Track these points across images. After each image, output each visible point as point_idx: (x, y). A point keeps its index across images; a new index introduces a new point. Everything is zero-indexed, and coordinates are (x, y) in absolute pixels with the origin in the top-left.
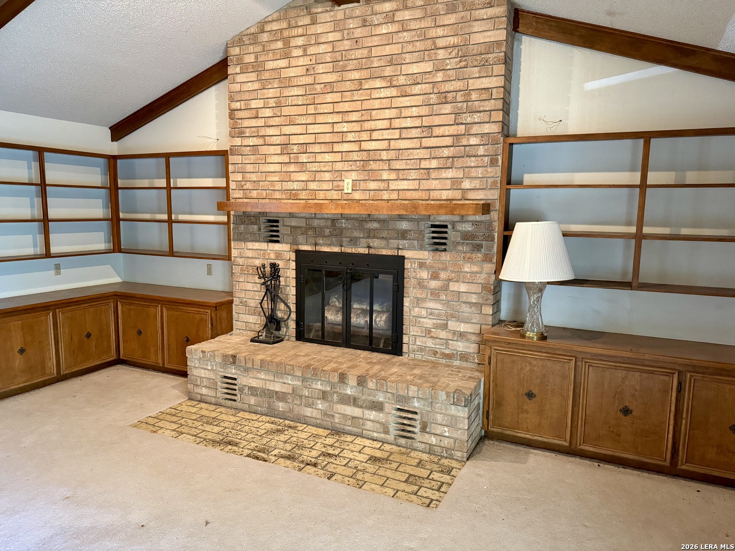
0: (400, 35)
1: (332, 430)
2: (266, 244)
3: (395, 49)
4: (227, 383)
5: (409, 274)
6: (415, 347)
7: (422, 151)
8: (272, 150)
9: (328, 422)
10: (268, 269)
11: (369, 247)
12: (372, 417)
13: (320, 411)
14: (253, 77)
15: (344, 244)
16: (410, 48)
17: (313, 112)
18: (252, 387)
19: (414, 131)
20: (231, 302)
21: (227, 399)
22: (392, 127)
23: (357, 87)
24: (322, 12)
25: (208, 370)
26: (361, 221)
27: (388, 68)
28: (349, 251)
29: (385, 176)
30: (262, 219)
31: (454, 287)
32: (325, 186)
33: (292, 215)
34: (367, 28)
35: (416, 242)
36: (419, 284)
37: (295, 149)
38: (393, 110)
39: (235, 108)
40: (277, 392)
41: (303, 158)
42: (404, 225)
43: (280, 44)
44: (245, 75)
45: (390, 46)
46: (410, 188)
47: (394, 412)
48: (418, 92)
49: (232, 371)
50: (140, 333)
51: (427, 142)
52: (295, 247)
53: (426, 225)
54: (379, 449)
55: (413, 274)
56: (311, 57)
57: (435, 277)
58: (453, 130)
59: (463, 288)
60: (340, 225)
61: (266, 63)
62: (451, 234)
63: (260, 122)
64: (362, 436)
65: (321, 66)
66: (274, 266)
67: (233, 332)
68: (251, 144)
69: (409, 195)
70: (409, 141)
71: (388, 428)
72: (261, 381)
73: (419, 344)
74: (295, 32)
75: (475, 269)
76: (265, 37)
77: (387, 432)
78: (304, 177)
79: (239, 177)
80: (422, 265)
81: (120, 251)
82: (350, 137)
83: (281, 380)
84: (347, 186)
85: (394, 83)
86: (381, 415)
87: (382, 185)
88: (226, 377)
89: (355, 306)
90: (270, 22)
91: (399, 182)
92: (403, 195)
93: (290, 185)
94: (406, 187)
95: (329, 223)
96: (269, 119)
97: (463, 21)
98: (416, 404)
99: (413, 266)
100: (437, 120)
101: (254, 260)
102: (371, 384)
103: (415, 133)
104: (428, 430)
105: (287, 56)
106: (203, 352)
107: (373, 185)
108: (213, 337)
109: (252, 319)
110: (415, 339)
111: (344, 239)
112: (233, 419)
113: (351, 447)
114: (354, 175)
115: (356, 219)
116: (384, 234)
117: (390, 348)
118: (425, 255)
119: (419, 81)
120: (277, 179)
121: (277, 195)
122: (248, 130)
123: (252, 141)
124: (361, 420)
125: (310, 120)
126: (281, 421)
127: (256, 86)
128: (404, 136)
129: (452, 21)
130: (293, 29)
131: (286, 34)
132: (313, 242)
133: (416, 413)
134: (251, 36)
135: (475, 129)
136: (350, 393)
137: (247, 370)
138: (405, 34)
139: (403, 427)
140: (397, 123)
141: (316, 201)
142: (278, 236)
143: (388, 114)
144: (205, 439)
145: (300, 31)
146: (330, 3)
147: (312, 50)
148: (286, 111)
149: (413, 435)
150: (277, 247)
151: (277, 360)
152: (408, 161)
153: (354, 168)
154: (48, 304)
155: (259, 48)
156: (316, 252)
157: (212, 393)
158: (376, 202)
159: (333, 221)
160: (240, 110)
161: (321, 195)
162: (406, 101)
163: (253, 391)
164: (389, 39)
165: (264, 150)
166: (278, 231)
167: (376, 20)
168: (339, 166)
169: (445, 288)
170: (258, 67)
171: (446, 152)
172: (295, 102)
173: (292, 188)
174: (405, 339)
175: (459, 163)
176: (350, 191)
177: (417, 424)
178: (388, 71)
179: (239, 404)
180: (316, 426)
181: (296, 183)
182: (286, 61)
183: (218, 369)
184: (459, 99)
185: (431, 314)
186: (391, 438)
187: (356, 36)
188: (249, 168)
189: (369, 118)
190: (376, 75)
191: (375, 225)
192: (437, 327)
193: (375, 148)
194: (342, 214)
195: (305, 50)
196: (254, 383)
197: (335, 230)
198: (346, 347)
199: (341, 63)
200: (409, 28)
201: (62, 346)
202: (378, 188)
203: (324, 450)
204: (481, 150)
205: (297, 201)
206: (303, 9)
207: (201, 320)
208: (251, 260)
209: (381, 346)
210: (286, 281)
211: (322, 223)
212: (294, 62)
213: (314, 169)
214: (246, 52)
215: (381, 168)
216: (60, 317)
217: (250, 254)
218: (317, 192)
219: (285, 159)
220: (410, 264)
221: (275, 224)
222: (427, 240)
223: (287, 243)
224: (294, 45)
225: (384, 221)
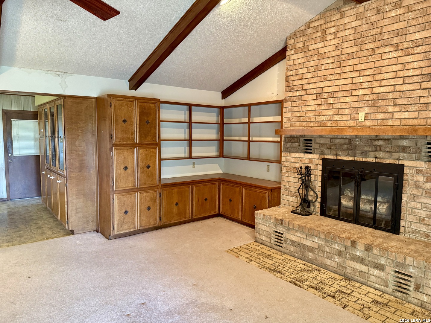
0: (406, 15)
1: (345, 277)
2: (303, 154)
3: (401, 25)
4: (277, 236)
5: (408, 177)
6: (410, 230)
7: (421, 91)
8: (310, 97)
9: (342, 271)
10: (304, 170)
11: (376, 158)
12: (375, 274)
13: (337, 263)
14: (301, 55)
15: (357, 155)
16: (413, 22)
17: (339, 72)
18: (292, 241)
19: (415, 78)
20: (280, 188)
21: (277, 245)
22: (398, 77)
23: (371, 53)
24: (348, 10)
25: (266, 226)
26: (370, 140)
27: (395, 38)
28: (361, 159)
29: (390, 109)
30: (302, 139)
32: (345, 118)
33: (321, 137)
34: (380, 15)
35: (414, 155)
36: (416, 185)
37: (326, 95)
38: (398, 65)
39: (290, 75)
40: (308, 246)
42: (405, 143)
44: (297, 55)
45: (397, 24)
46: (411, 117)
47: (393, 273)
48: (420, 52)
49: (280, 229)
50: (230, 201)
51: (426, 85)
52: (322, 157)
53: (423, 143)
54: (380, 296)
55: (411, 178)
56: (339, 39)
57: (429, 180)
60: (355, 143)
61: (310, 46)
63: (305, 82)
64: (367, 285)
65: (346, 43)
66: (307, 168)
67: (281, 206)
68: (298, 95)
69: (409, 122)
70: (411, 85)
71: (387, 283)
72: (298, 238)
73: (413, 227)
74: (329, 25)
76: (310, 31)
77: (386, 285)
78: (330, 112)
79: (289, 115)
80: (418, 172)
81: (223, 157)
82: (365, 85)
83: (311, 239)
84: (361, 117)
85: (400, 47)
86: (383, 273)
87: (388, 116)
88: (276, 232)
89: (363, 197)
90: (313, 21)
91: (402, 113)
92: (404, 122)
93: (321, 118)
94: (407, 117)
95: (347, 141)
96: (310, 79)
98: (412, 270)
99: (411, 172)
101: (295, 164)
102: (375, 251)
103: (415, 79)
104: (421, 290)
105: (324, 40)
106: (264, 215)
108: (269, 207)
109: (292, 199)
110: (411, 224)
111: (357, 152)
112: (280, 257)
113: (359, 290)
114: (366, 110)
115: (367, 139)
116: (389, 149)
117: (390, 228)
118: (421, 164)
119: (421, 44)
120: (312, 114)
121: (312, 124)
122: (296, 87)
123: (298, 94)
124: (366, 274)
125: (337, 77)
126: (310, 264)
128: (406, 82)
130: (328, 24)
131: (323, 27)
132: (335, 153)
133: (411, 277)
134: (301, 32)
136: (359, 255)
137: (289, 229)
138: (410, 14)
139: (399, 285)
140: (401, 74)
141: (338, 127)
142: (311, 150)
143: (394, 68)
144: (264, 267)
145: (333, 24)
146: (354, 3)
147: (340, 34)
148: (321, 73)
149: (408, 292)
150: (310, 156)
151: (309, 226)
152: (410, 99)
153: (366, 105)
154: (190, 182)
155: (306, 38)
156: (336, 160)
157: (268, 240)
158: (382, 127)
159: (350, 140)
160: (292, 75)
161: (342, 123)
162: (409, 59)
163: (293, 243)
164: (397, 19)
165: (305, 98)
166: (311, 146)
167: (387, 8)
168: (356, 105)
170: (305, 49)
172: (328, 67)
173: (322, 120)
174: (402, 223)
176: (363, 120)
177: (412, 284)
178: (396, 40)
179: (284, 249)
180: (334, 272)
181: (325, 116)
182: (323, 43)
183: (272, 226)
185: (425, 207)
186: (390, 290)
187: (372, 21)
188: (296, 109)
189: (379, 72)
190: (386, 44)
191: (381, 143)
192: (429, 217)
193: (383, 91)
194: (356, 135)
195: (336, 35)
196: (293, 238)
197: (351, 146)
198: (355, 224)
199: (360, 40)
200: (413, 9)
201: (194, 203)
202: (384, 118)
203: (339, 288)
205: (325, 128)
206: (335, 10)
207: (263, 197)
208: (293, 164)
209: (383, 226)
210: (315, 178)
211: (342, 141)
212: (328, 43)
213: (338, 107)
214: (298, 41)
215: (387, 104)
216: (194, 189)
217: (292, 160)
218: (339, 122)
219: (319, 102)
220: (408, 171)
221: (309, 142)
222: (423, 154)
223: (317, 154)
224: (329, 32)
225: (388, 140)
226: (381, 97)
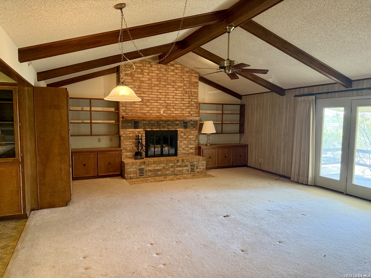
0: (175, 75)
2: (134, 129)
3: (174, 79)
4: (140, 171)
5: (179, 135)
6: (181, 153)
7: (181, 104)
9: (173, 173)
11: (168, 128)
12: (185, 169)
13: (171, 171)
14: (130, 78)
15: (161, 128)
16: (178, 79)
17: (151, 91)
21: (140, 176)
23: (164, 86)
24: (154, 65)
25: (133, 168)
26: (166, 121)
28: (162, 130)
29: (172, 110)
30: (133, 121)
31: (189, 137)
32: (155, 112)
33: (144, 120)
34: (167, 72)
35: (180, 126)
36: (181, 137)
40: (158, 169)
41: (148, 104)
42: (177, 122)
43: (140, 70)
44: (127, 77)
46: (179, 113)
47: (190, 166)
48: (180, 90)
49: (143, 167)
50: (85, 165)
51: (183, 102)
52: (145, 130)
53: (182, 122)
56: (150, 76)
57: (185, 135)
58: (188, 100)
59: (192, 137)
60: (160, 123)
61: (135, 75)
62: (189, 125)
65: (153, 79)
70: (178, 101)
71: (188, 170)
72: (153, 167)
74: (145, 68)
75: (194, 132)
78: (148, 109)
79: (124, 108)
80: (182, 132)
82: (162, 99)
83: (159, 166)
84: (162, 112)
85: (174, 87)
86: (187, 168)
87: (171, 112)
88: (140, 169)
90: (136, 63)
91: (176, 111)
92: (177, 115)
93: (143, 111)
95: (156, 122)
97: (189, 76)
98: (195, 163)
100: (185, 97)
101: (130, 135)
102: (185, 161)
103: (180, 100)
104: (198, 168)
105: (142, 74)
107: (169, 112)
109: (128, 154)
110: (181, 151)
111: (161, 127)
114: (164, 109)
115: (164, 121)
116: (172, 125)
117: (174, 155)
118: (182, 130)
119: (180, 87)
120: (139, 109)
121: (139, 114)
124: (182, 170)
125: (150, 93)
127: (131, 81)
128: (177, 100)
129: (187, 75)
131: (142, 68)
132: (151, 128)
133: (195, 165)
135: (193, 100)
136: (179, 164)
138: (177, 76)
139: (192, 169)
140: (175, 97)
141: (152, 116)
142: (138, 127)
143: (173, 94)
145: (147, 68)
147: (150, 74)
148: (142, 90)
149: (195, 170)
150: (138, 130)
152: (178, 106)
153: (163, 107)
156: (152, 130)
157: (135, 175)
158: (170, 116)
159: (157, 121)
161: (154, 114)
162: (177, 92)
164: (173, 76)
166: (138, 125)
167: (169, 70)
168: (159, 107)
169: (188, 137)
171: (187, 105)
172: (145, 88)
174: (178, 152)
175: (190, 108)
177: (196, 167)
178: (173, 84)
179: (145, 176)
181: (145, 111)
183: (138, 167)
184: (189, 93)
185: (184, 144)
187: (164, 73)
189: (168, 95)
190: (169, 84)
191: (170, 122)
192: (186, 147)
193: (169, 102)
194: (160, 120)
195: (148, 74)
197: (158, 124)
199: (160, 79)
200: (178, 74)
204: (194, 105)
205: (146, 116)
208: (128, 135)
211: (154, 122)
212: (144, 76)
213: (151, 107)
214: (127, 70)
215: (171, 108)
217: (128, 133)
218: (152, 113)
220: (179, 132)
221: (137, 123)
222: (183, 126)
223: (142, 129)
224: (145, 71)
225: (172, 121)
226: (168, 105)
